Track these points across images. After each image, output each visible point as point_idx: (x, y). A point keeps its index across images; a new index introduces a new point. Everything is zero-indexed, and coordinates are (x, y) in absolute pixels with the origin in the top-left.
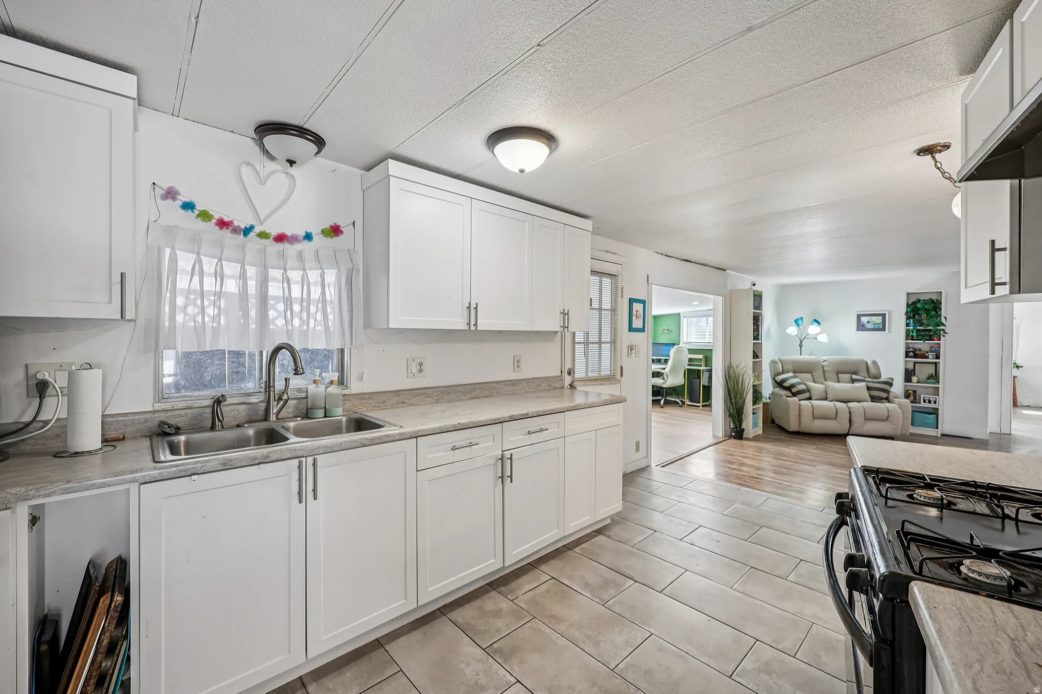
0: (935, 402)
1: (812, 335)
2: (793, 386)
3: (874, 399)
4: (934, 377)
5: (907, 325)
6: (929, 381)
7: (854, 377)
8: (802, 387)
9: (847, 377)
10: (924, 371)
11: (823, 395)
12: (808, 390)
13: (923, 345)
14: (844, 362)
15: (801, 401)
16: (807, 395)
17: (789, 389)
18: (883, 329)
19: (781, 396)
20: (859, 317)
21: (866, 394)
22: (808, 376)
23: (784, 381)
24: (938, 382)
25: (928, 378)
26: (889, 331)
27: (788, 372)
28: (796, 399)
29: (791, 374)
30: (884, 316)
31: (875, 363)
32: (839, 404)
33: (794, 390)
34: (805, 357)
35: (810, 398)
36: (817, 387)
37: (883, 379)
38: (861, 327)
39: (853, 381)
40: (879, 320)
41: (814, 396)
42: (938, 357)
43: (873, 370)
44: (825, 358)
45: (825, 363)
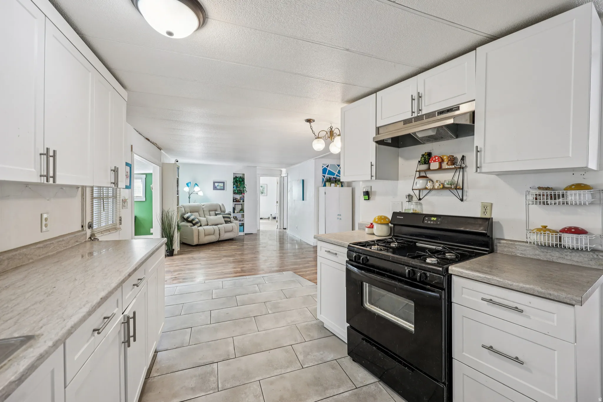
0: (243, 221)
1: (196, 192)
2: (193, 220)
3: (226, 222)
4: (242, 210)
5: (234, 188)
6: (240, 212)
7: (216, 212)
8: (197, 220)
9: (213, 213)
10: (238, 208)
11: (206, 223)
12: (200, 221)
13: (238, 197)
14: (211, 205)
15: (198, 228)
16: (199, 224)
17: (191, 222)
18: (224, 189)
19: (187, 226)
20: (214, 183)
21: (223, 220)
22: (197, 214)
23: (188, 218)
24: (244, 212)
25: (240, 211)
26: (226, 190)
27: (188, 213)
28: (196, 227)
29: (189, 214)
30: (224, 183)
31: (223, 205)
32: (214, 226)
33: (194, 222)
34: (192, 204)
35: (201, 226)
36: (203, 219)
37: (226, 212)
38: (215, 188)
39: (216, 215)
40: (222, 185)
41: (203, 224)
42: (243, 202)
43: (223, 209)
44: (203, 204)
45: (203, 207)
